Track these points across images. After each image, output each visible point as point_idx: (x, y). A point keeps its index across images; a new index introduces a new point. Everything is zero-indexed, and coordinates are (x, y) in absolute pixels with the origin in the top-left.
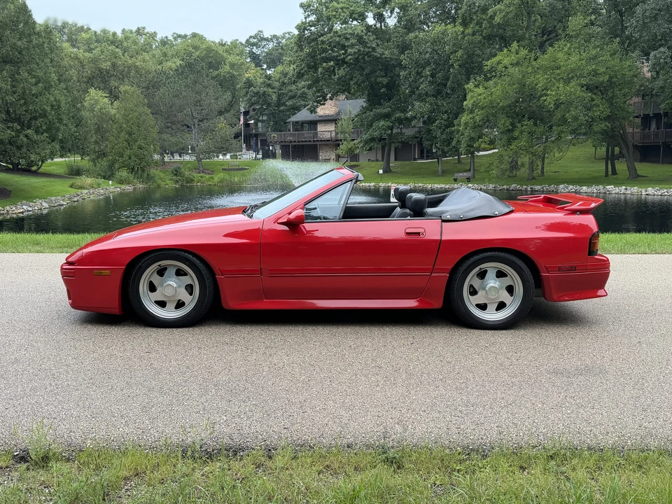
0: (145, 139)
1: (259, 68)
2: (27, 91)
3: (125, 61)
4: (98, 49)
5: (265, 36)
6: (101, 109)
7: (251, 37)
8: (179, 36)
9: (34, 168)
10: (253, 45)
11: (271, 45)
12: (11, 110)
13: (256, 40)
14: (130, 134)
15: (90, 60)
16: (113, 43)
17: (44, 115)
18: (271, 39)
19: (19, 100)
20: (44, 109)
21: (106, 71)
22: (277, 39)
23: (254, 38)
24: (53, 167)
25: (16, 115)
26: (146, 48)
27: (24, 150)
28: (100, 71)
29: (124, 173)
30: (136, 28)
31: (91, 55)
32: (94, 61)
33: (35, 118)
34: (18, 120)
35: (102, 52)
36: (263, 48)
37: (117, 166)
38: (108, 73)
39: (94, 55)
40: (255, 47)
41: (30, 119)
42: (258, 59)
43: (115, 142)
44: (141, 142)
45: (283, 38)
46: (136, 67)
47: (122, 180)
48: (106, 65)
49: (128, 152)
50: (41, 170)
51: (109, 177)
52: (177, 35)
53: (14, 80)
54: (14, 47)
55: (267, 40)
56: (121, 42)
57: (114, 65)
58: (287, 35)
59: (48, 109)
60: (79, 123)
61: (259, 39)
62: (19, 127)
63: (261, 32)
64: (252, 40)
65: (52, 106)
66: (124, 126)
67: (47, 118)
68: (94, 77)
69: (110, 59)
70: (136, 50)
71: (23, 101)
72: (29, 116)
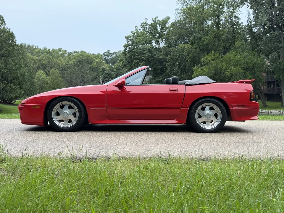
1: (108, 65)
2: (11, 68)
3: (53, 61)
4: (42, 56)
5: (111, 52)
6: (43, 78)
7: (105, 53)
8: (76, 52)
9: (12, 102)
10: (106, 56)
11: (113, 56)
12: (4, 76)
13: (107, 54)
15: (38, 60)
16: (48, 53)
18: (114, 53)
19: (8, 72)
20: (18, 76)
22: (116, 54)
23: (106, 53)
25: (6, 78)
26: (62, 56)
27: (8, 92)
28: (42, 64)
31: (39, 58)
32: (40, 60)
33: (14, 79)
34: (7, 80)
35: (44, 57)
36: (110, 57)
38: (46, 65)
40: (107, 57)
41: (12, 80)
42: (108, 61)
45: (118, 53)
46: (58, 63)
48: (45, 62)
50: (14, 104)
52: (75, 51)
53: (6, 64)
54: (7, 50)
55: (112, 54)
56: (52, 53)
57: (48, 62)
58: (120, 52)
60: (32, 84)
61: (108, 53)
62: (7, 83)
63: (109, 50)
64: (106, 54)
65: (21, 75)
66: (51, 85)
67: (19, 79)
68: (40, 67)
69: (47, 60)
70: (57, 57)
71: (9, 72)
72: (11, 79)
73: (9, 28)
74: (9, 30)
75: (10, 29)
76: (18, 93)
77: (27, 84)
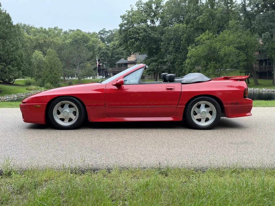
0: (57, 70)
1: (104, 43)
2: (9, 50)
3: (50, 40)
4: (38, 35)
5: (107, 31)
6: (40, 58)
7: (101, 31)
8: (72, 30)
9: (11, 82)
10: (101, 34)
11: (109, 34)
12: (2, 57)
13: (102, 32)
14: (51, 68)
15: (35, 39)
16: (44, 32)
17: (16, 60)
18: (109, 32)
19: (6, 53)
20: (16, 57)
21: (42, 44)
22: (111, 32)
23: (102, 31)
24: (19, 82)
26: (58, 35)
27: (7, 74)
28: (39, 44)
29: (48, 84)
30: (54, 27)
32: (37, 40)
33: (12, 61)
34: (5, 61)
35: (40, 36)
36: (105, 35)
37: (45, 81)
39: (37, 37)
40: (102, 35)
41: (10, 61)
42: (104, 39)
43: (45, 71)
44: (55, 72)
45: (114, 31)
46: (54, 42)
47: (47, 87)
48: (42, 41)
49: (50, 76)
50: (14, 83)
51: (42, 86)
52: (70, 30)
53: (4, 45)
54: (4, 32)
55: (107, 32)
56: (48, 32)
57: (45, 42)
58: (115, 30)
59: (18, 57)
60: (30, 64)
61: (103, 32)
62: (5, 64)
63: (105, 29)
64: (101, 32)
66: (49, 65)
67: (17, 61)
68: (37, 46)
69: (43, 39)
70: (54, 35)
72: (9, 60)
73: (5, 10)
74: (6, 12)
75: (6, 10)
76: (17, 74)
77: (25, 65)
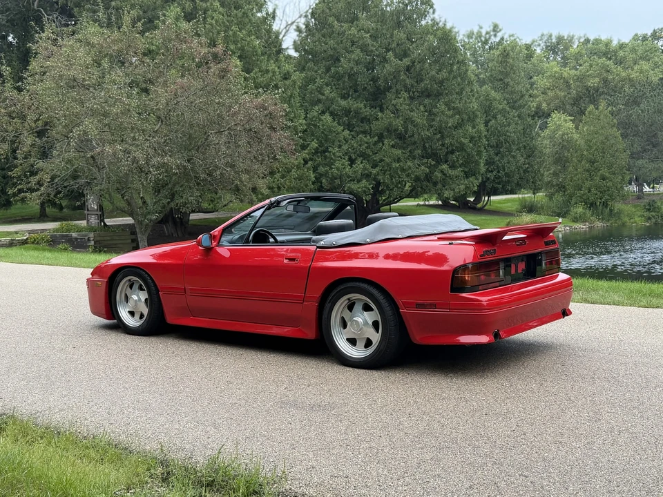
0: (610, 167)
2: (443, 125)
3: (617, 75)
4: (586, 64)
6: (563, 135)
9: (479, 206)
12: (427, 145)
14: (592, 162)
15: (575, 78)
16: (605, 54)
17: (462, 148)
19: (436, 134)
20: (461, 141)
21: (594, 89)
25: (432, 150)
26: (647, 55)
28: (587, 90)
29: (580, 210)
30: (652, 31)
31: (578, 73)
32: (580, 79)
33: (452, 152)
34: (434, 155)
35: (591, 66)
37: (574, 201)
38: (597, 91)
39: (580, 71)
41: (447, 153)
43: (575, 172)
44: (604, 171)
46: (631, 80)
47: (576, 218)
48: (593, 82)
49: (588, 184)
50: (486, 208)
51: (565, 214)
53: (430, 113)
54: (433, 79)
56: (615, 52)
57: (605, 81)
59: (466, 141)
60: (531, 152)
62: (433, 163)
65: (472, 138)
66: (585, 153)
67: (466, 151)
68: (581, 98)
69: (600, 74)
70: (633, 60)
71: (439, 136)
72: (445, 150)
73: (443, 20)
74: (445, 25)
75: (445, 21)
76: (462, 187)
77: (514, 157)
